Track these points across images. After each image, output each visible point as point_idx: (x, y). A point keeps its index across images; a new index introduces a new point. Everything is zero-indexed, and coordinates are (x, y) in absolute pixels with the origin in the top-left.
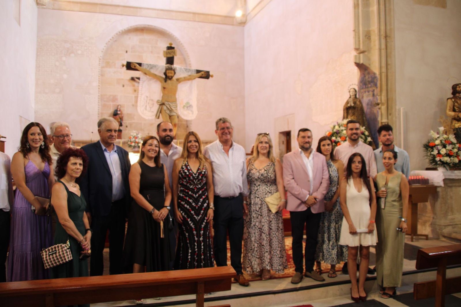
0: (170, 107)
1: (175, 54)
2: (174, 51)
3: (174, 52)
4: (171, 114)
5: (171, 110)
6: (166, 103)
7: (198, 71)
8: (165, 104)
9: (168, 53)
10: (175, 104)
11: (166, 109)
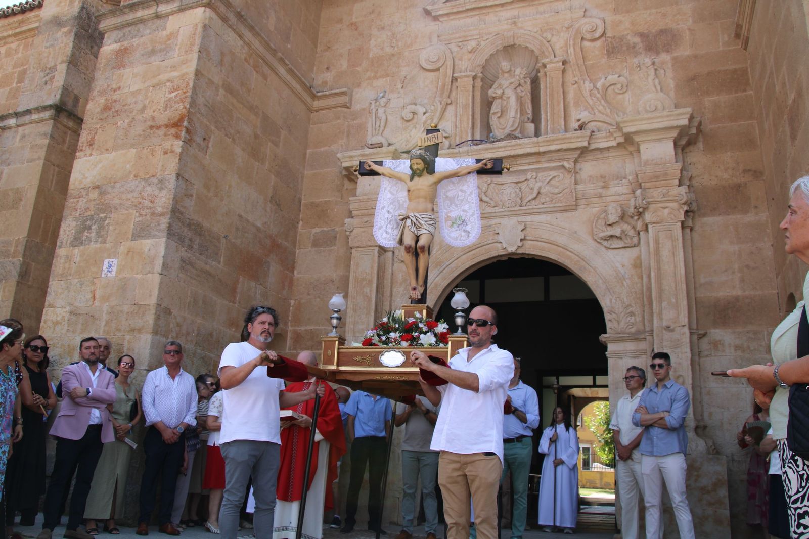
1: (438, 140)
2: (437, 135)
8: (410, 217)
11: (410, 224)
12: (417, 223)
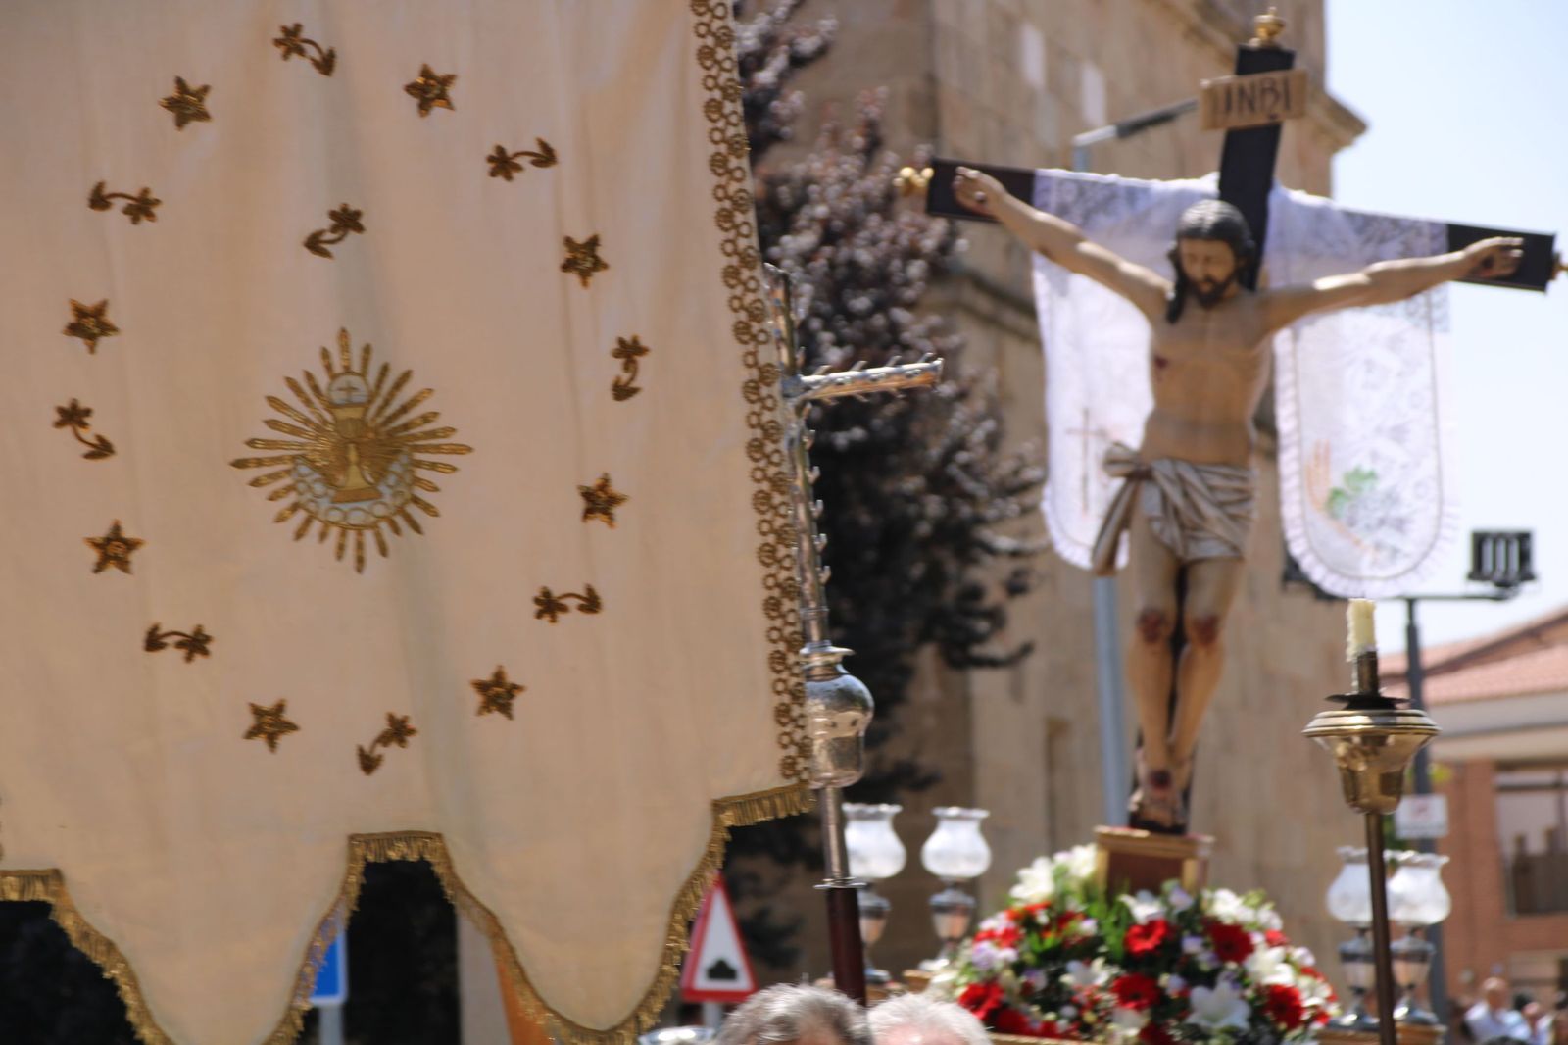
0: (1186, 495)
1: (1287, 106)
2: (1286, 83)
3: (1280, 88)
4: (1197, 551)
5: (1191, 529)
6: (1162, 469)
7: (1459, 235)
8: (1157, 474)
9: (1235, 97)
10: (1227, 477)
11: (1157, 512)
12: (1187, 514)
